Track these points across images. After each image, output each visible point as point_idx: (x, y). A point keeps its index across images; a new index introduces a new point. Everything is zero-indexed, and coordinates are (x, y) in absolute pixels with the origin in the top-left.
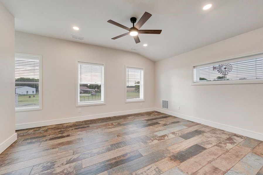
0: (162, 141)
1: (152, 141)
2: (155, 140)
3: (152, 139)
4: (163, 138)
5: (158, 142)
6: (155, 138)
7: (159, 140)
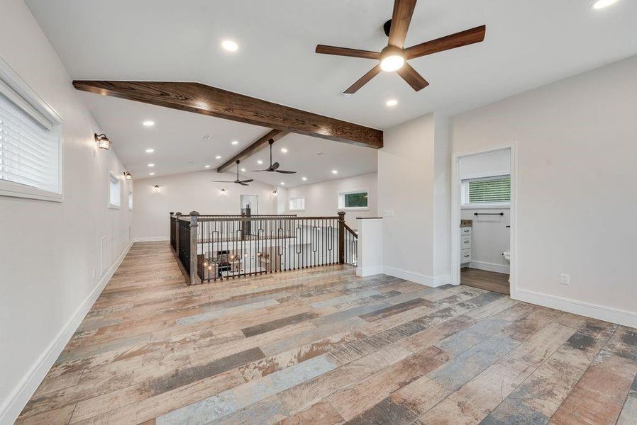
0: (319, 342)
1: (343, 340)
2: (337, 341)
3: (343, 345)
4: (315, 349)
5: (330, 338)
6: (335, 347)
7: (328, 343)
